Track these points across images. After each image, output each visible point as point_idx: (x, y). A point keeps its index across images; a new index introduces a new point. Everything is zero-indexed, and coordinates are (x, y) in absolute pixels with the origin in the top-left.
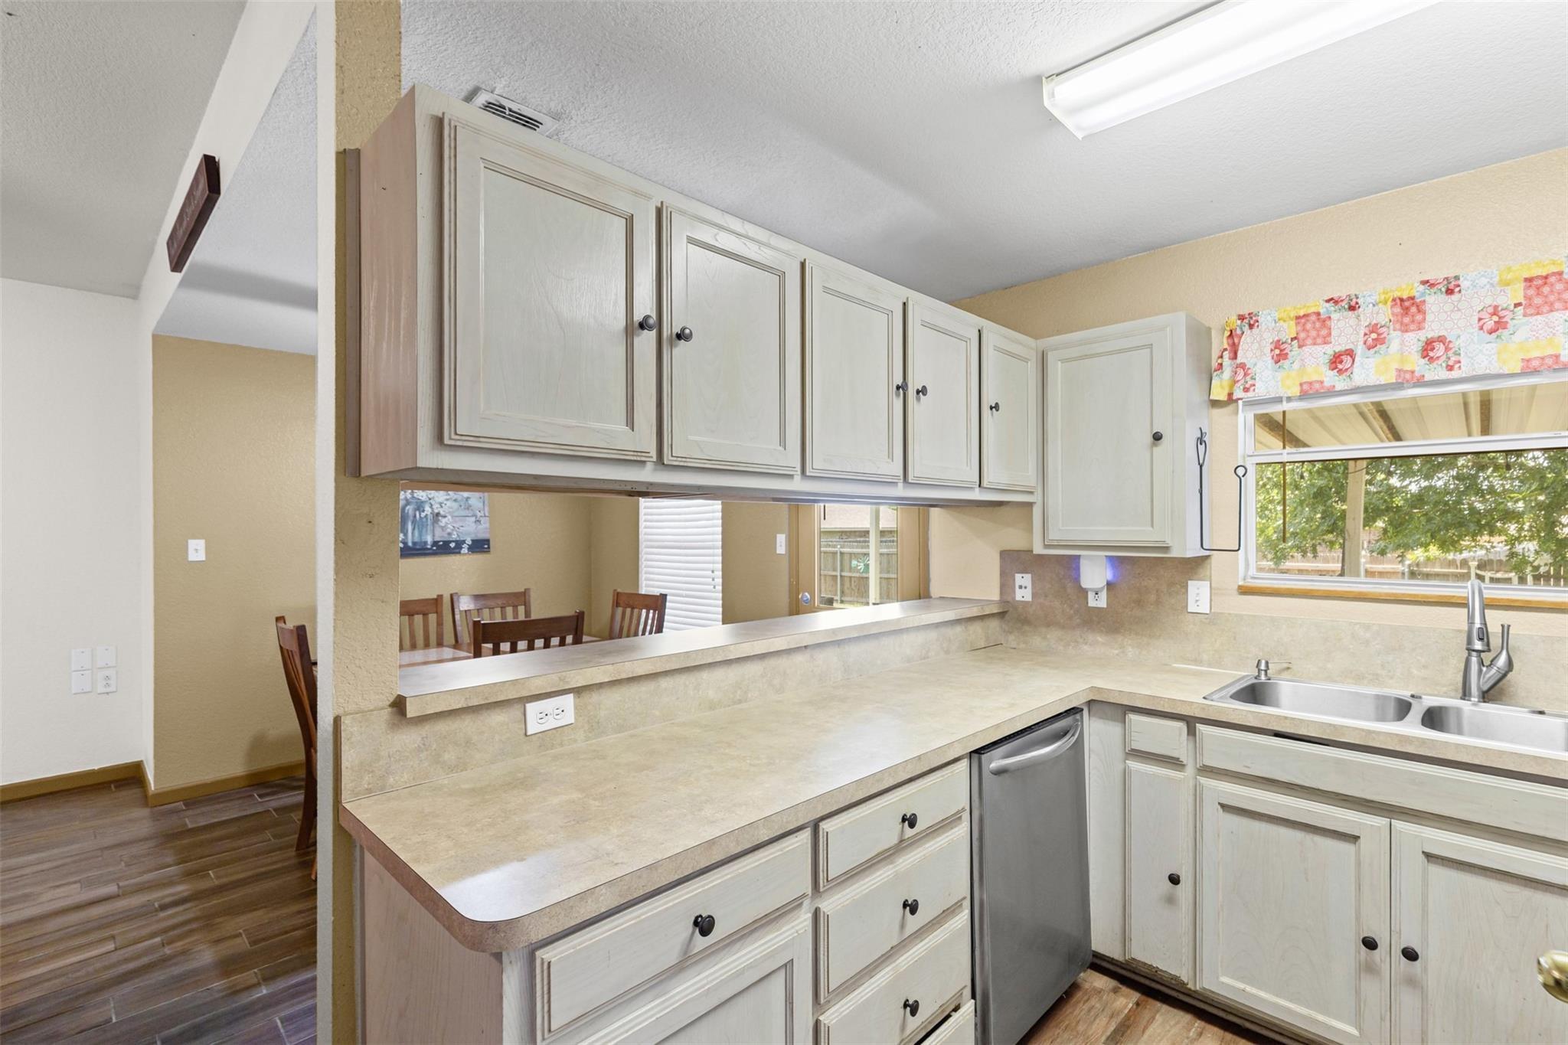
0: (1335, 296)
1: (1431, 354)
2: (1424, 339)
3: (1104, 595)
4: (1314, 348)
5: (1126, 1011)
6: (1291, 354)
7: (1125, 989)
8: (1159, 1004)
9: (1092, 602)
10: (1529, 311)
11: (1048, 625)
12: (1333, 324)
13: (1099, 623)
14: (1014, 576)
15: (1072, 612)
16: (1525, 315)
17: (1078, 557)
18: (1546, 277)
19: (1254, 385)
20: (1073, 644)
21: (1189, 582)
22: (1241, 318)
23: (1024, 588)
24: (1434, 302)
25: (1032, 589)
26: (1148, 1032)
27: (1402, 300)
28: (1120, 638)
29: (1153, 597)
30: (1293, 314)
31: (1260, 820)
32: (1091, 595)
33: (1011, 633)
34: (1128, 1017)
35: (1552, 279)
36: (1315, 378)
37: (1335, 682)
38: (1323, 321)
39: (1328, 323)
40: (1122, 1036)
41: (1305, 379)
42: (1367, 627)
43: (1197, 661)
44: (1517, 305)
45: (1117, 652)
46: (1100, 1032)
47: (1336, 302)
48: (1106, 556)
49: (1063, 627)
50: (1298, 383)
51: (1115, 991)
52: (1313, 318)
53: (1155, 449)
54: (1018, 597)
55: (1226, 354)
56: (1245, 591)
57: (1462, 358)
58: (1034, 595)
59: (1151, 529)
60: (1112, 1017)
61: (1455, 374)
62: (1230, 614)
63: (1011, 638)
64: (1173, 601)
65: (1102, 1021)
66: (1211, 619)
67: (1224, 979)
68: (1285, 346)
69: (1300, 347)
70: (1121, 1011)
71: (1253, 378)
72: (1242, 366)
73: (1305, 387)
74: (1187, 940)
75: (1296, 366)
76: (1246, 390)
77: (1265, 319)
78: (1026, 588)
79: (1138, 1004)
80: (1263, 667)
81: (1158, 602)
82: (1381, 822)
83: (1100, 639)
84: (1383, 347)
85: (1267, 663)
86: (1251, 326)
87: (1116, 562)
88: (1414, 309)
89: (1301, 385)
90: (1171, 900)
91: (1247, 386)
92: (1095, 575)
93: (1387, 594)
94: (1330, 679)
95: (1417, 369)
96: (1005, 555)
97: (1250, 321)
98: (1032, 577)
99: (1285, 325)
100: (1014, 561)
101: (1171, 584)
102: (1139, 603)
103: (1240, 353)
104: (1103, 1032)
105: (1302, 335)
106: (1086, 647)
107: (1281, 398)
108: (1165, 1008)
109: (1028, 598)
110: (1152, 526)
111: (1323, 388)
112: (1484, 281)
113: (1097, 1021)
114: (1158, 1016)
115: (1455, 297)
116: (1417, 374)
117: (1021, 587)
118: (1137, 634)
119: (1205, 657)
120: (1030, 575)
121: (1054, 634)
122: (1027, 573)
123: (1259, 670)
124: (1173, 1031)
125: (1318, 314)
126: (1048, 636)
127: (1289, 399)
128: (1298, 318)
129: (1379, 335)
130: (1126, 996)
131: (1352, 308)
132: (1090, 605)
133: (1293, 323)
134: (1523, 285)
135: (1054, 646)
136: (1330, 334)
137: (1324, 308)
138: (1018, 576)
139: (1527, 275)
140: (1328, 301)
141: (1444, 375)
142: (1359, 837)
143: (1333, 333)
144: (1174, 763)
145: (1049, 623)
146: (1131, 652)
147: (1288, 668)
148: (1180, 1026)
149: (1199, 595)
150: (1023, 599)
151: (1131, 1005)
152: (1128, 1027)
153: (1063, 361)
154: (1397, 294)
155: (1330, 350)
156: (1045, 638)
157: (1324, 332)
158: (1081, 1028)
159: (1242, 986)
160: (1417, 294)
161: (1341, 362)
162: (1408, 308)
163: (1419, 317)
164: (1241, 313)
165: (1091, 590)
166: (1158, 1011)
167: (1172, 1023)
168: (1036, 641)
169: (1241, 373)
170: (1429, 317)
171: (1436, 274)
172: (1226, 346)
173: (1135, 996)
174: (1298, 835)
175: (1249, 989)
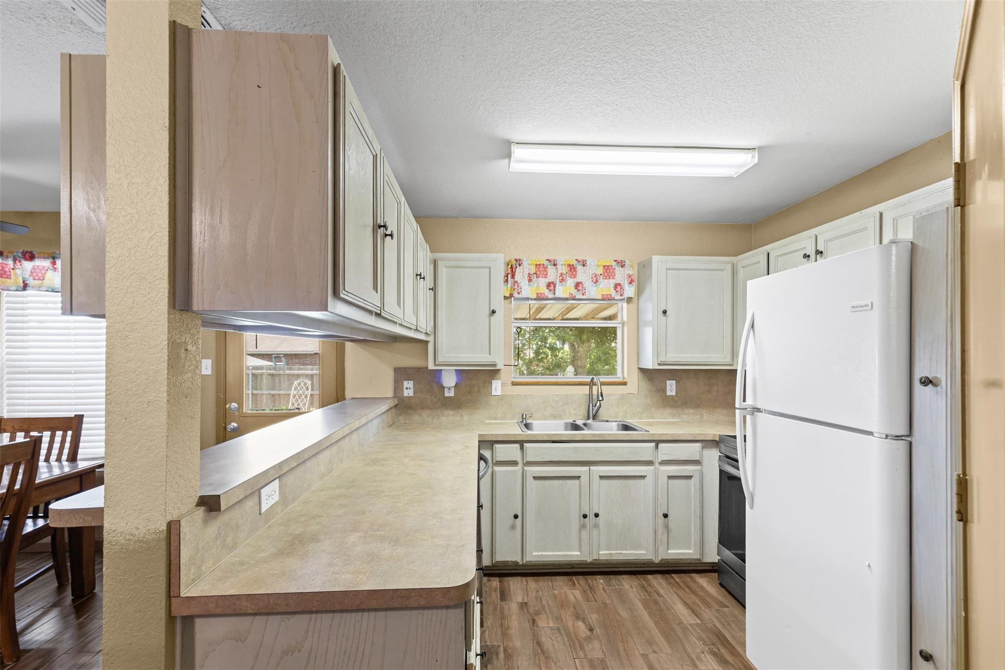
0: (550, 259)
1: (578, 288)
2: (576, 282)
3: (453, 390)
4: (542, 279)
5: (498, 586)
6: (533, 280)
7: (492, 578)
8: (507, 578)
9: (447, 394)
10: (604, 277)
11: (423, 408)
12: (548, 270)
13: (450, 404)
14: (403, 383)
15: (436, 400)
16: (603, 279)
17: (441, 370)
18: (608, 266)
19: (521, 291)
20: (436, 417)
21: (493, 381)
22: (516, 260)
23: (409, 389)
24: (579, 268)
25: (414, 389)
26: (512, 591)
27: (570, 265)
28: (461, 411)
29: (476, 389)
30: (535, 263)
31: (548, 480)
32: (446, 390)
33: (400, 415)
34: (501, 588)
35: (610, 267)
36: (542, 292)
37: (547, 420)
38: (545, 268)
39: (547, 269)
40: (504, 596)
41: (539, 292)
42: (557, 396)
43: (496, 418)
44: (601, 275)
45: (459, 418)
46: (496, 598)
47: (550, 261)
48: (456, 370)
49: (431, 409)
50: (536, 292)
51: (489, 580)
52: (542, 266)
53: (492, 318)
54: (406, 394)
55: (510, 276)
56: (514, 384)
57: (586, 291)
58: (414, 392)
59: (489, 356)
60: (496, 591)
61: (584, 297)
62: (509, 395)
63: (401, 418)
64: (485, 391)
65: (494, 595)
66: (501, 398)
67: (535, 554)
68: (531, 276)
69: (537, 277)
70: (497, 587)
71: (521, 288)
72: (516, 282)
73: (539, 295)
74: (519, 543)
75: (535, 285)
76: (519, 293)
77: (525, 263)
78: (410, 389)
79: (500, 582)
80: (524, 417)
81: (479, 392)
82: (586, 468)
83: (450, 413)
84: (565, 283)
85: (526, 415)
86: (520, 265)
87: (459, 372)
88: (573, 270)
89: (537, 294)
90: (513, 527)
91: (519, 292)
92: (449, 380)
93: (564, 382)
94: (546, 419)
95: (573, 293)
96: (397, 370)
97: (519, 262)
98: (414, 383)
99: (532, 267)
100: (401, 374)
101: (484, 382)
102: (470, 392)
103: (516, 276)
104: (497, 598)
105: (538, 273)
106: (443, 418)
107: (528, 298)
108: (510, 578)
109: (411, 394)
110: (490, 354)
111: (545, 296)
112: (593, 264)
113: (492, 595)
114: (510, 583)
115: (585, 268)
116: (573, 295)
117: (407, 388)
118: (469, 408)
119: (499, 416)
120: (412, 382)
121: (425, 413)
122: (410, 380)
123: (523, 419)
124: (519, 585)
125: (544, 265)
126: (423, 414)
127: (531, 299)
128: (536, 265)
129: (563, 277)
130: (494, 581)
131: (555, 265)
132: (446, 395)
133: (534, 267)
134: (602, 268)
135: (426, 420)
136: (547, 274)
137: (546, 263)
138: (405, 383)
139: (604, 264)
140: (547, 260)
141: (581, 297)
142: (580, 477)
143: (548, 274)
144: (514, 463)
145: (423, 407)
146: (466, 417)
147: (531, 416)
148: (519, 582)
149: (497, 387)
150: (409, 395)
151: (498, 583)
152: (504, 592)
153: (446, 267)
154: (569, 263)
155: (547, 280)
156: (421, 416)
157: (545, 273)
158: (489, 600)
159: (540, 553)
160: (575, 264)
161: (550, 286)
162: (572, 268)
163: (574, 273)
164: (516, 258)
165: (447, 387)
166: (509, 581)
167: (516, 582)
168: (416, 418)
169: (516, 285)
170: (578, 274)
171: (580, 258)
172: (509, 272)
173: (497, 579)
174: (560, 482)
175: (544, 553)
